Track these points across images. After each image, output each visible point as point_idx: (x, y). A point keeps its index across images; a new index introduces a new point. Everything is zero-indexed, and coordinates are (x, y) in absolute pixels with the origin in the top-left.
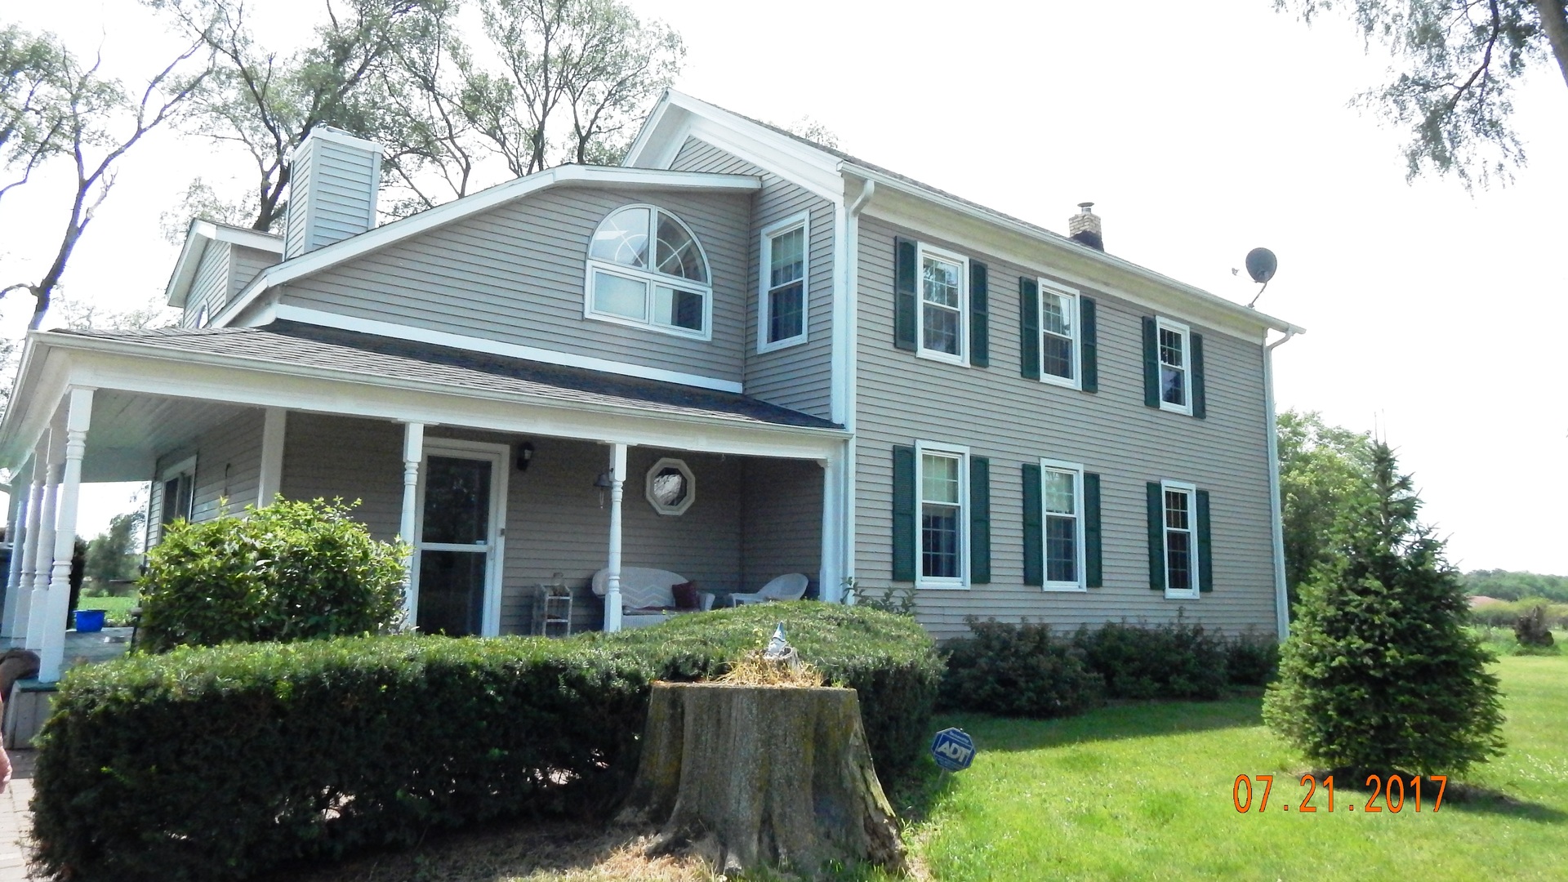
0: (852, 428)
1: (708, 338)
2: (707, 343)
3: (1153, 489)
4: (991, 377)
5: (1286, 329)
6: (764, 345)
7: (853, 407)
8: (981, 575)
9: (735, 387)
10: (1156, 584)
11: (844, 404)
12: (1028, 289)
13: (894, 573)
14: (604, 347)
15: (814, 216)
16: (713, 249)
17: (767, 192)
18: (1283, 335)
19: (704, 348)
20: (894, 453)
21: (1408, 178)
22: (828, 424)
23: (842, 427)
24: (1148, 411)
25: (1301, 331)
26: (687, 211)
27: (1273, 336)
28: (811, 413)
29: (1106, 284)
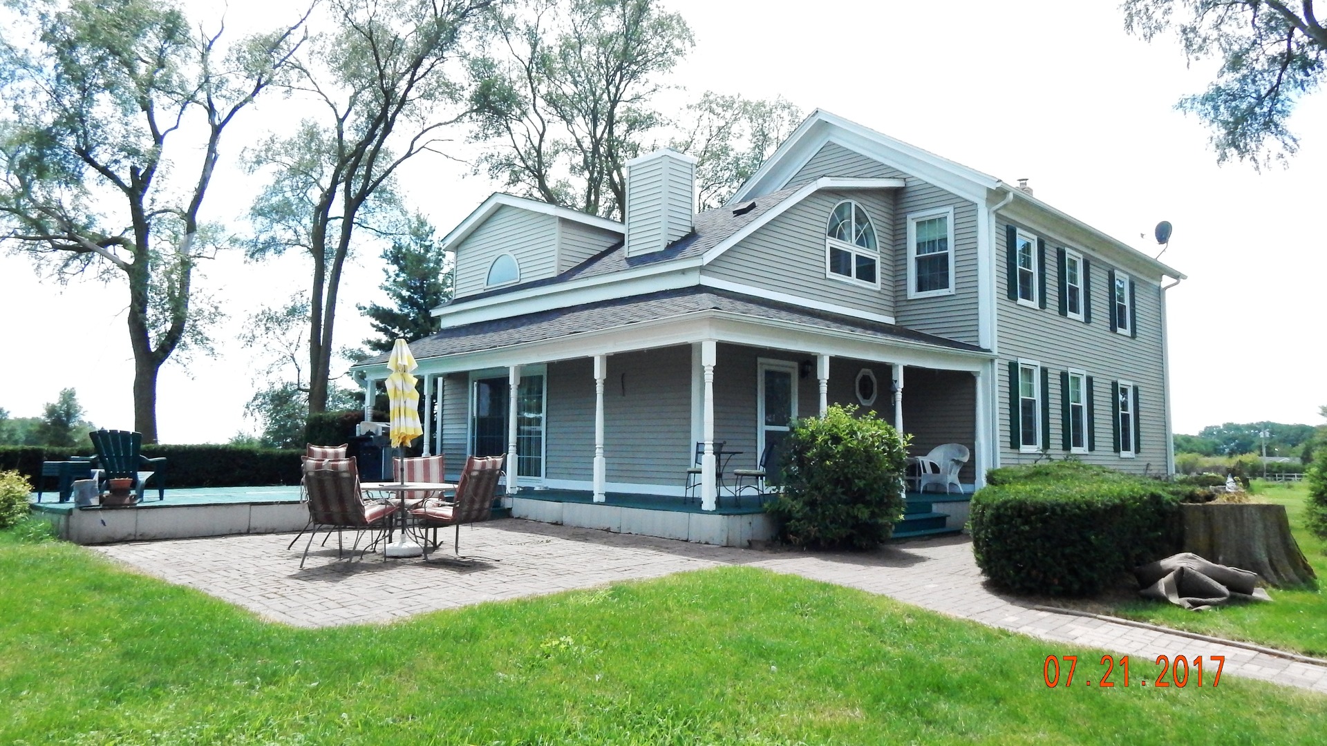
0: (995, 352)
1: (879, 289)
2: (879, 292)
3: (1115, 385)
4: (1046, 315)
5: (1177, 276)
6: (912, 293)
7: (996, 339)
8: (1046, 445)
9: (890, 321)
10: (1117, 450)
11: (988, 336)
12: (1061, 254)
13: (1011, 443)
14: (832, 296)
15: (957, 211)
16: (881, 229)
17: (910, 190)
18: (1175, 281)
19: (877, 295)
20: (1009, 366)
21: (1218, 161)
22: (978, 348)
23: (989, 351)
24: (1111, 334)
25: (1185, 277)
26: (868, 203)
27: (1166, 280)
28: (962, 341)
29: (1093, 250)
